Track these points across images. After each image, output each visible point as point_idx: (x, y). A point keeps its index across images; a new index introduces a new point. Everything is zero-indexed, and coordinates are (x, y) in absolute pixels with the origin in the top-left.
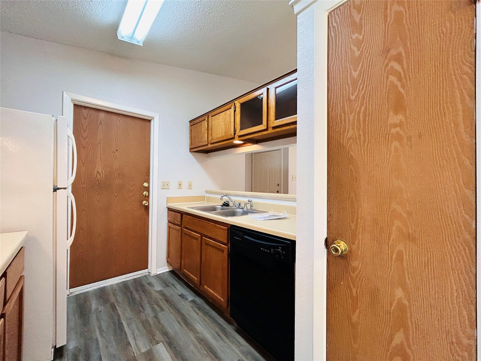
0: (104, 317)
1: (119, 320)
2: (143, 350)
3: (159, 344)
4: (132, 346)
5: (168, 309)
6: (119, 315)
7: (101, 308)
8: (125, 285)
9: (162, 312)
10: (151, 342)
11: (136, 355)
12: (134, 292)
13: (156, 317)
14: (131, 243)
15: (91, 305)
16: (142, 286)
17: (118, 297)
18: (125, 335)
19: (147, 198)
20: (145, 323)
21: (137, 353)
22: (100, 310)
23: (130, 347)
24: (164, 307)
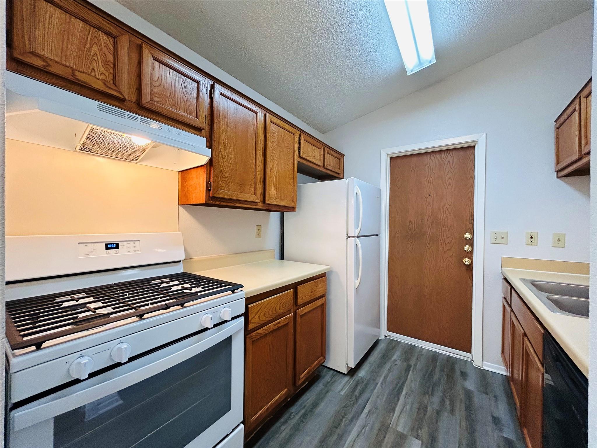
0: (395, 373)
1: (403, 384)
2: (400, 429)
3: (417, 440)
4: (395, 415)
5: (461, 419)
6: (407, 380)
7: (399, 362)
8: (435, 356)
9: (449, 415)
10: (412, 429)
11: (390, 426)
12: (437, 370)
13: (438, 413)
14: (447, 309)
15: (394, 355)
16: (452, 370)
17: (419, 362)
18: (397, 400)
19: (470, 254)
20: (422, 408)
21: (392, 425)
22: (397, 363)
23: (392, 414)
24: (457, 413)
